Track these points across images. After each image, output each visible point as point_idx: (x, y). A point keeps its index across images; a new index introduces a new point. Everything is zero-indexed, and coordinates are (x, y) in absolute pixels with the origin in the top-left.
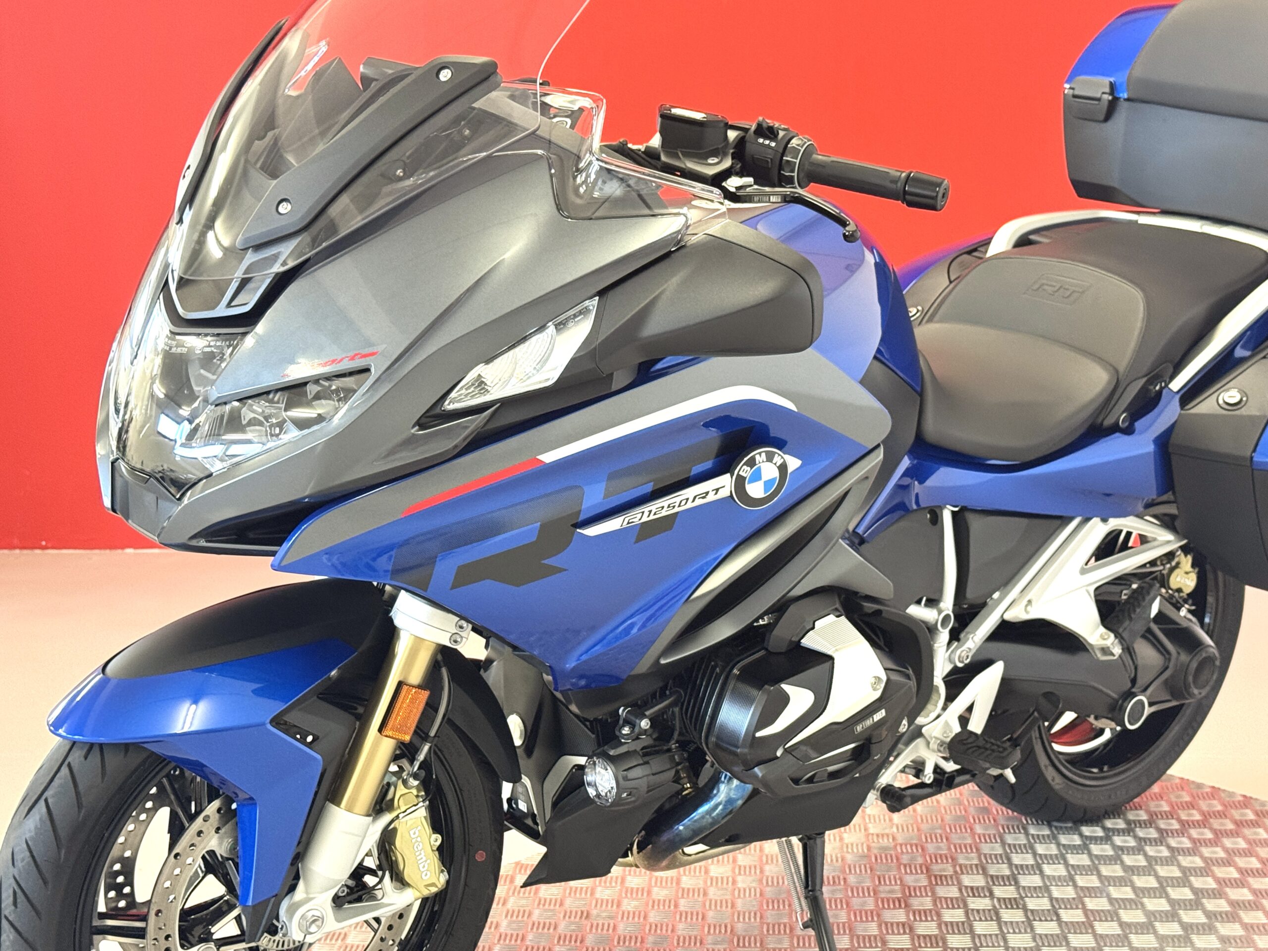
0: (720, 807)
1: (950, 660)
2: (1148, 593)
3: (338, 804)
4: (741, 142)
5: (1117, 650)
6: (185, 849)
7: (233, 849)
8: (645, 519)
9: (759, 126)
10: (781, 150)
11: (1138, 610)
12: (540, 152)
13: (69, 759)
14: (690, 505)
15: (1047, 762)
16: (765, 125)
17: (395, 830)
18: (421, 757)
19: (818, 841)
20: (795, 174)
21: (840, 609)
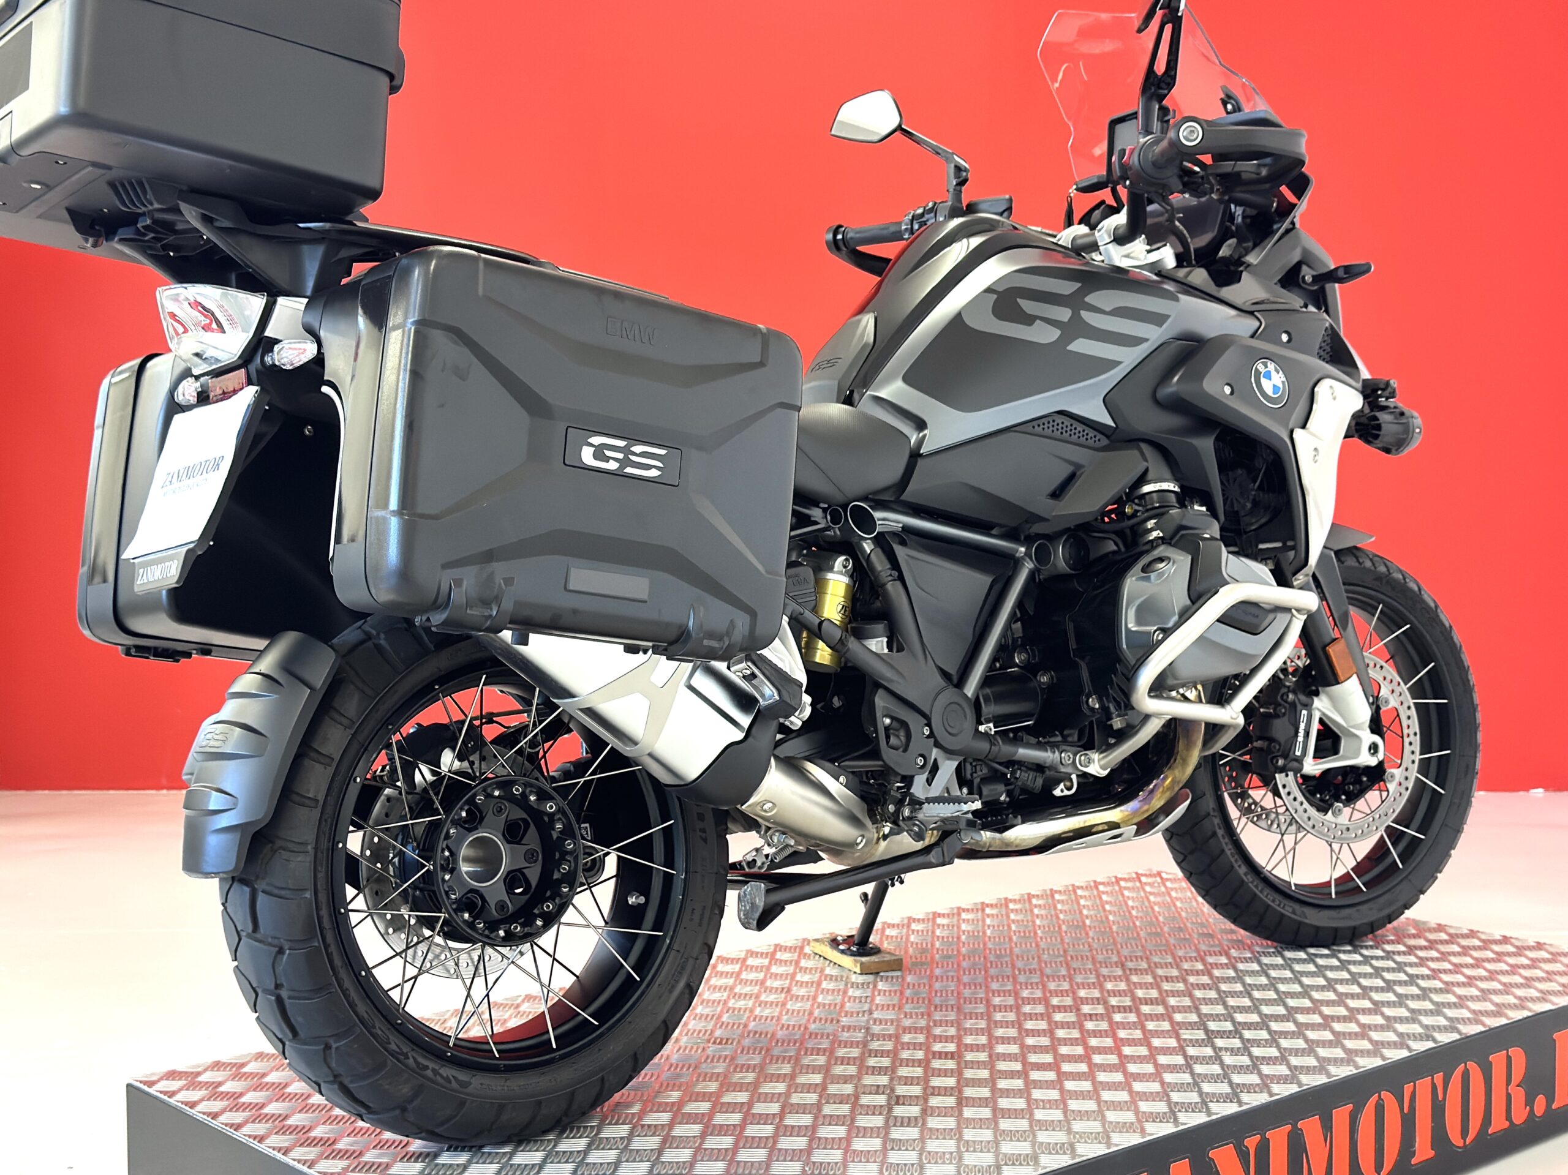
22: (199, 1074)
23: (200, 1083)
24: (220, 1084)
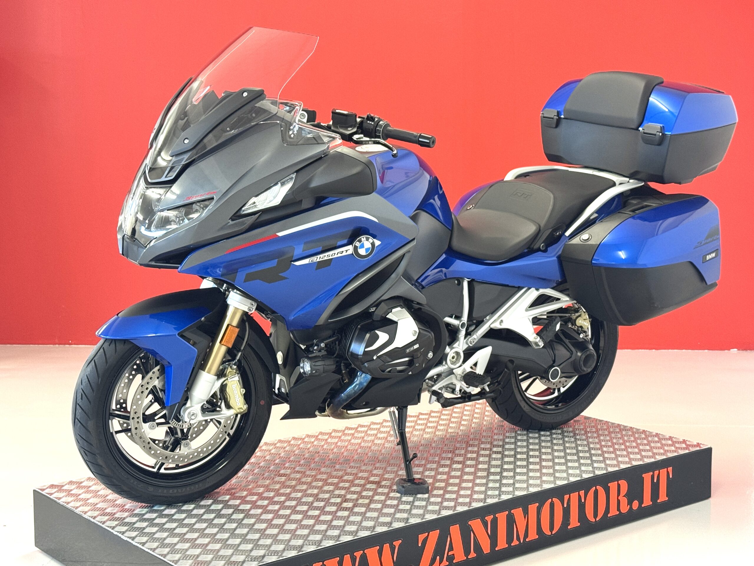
0: (357, 386)
1: (467, 343)
2: (555, 320)
3: (204, 370)
4: (361, 123)
5: (541, 344)
6: (145, 383)
7: (164, 386)
8: (318, 260)
9: (368, 116)
10: (376, 125)
11: (550, 327)
12: (278, 122)
13: (104, 346)
14: (336, 256)
15: (522, 399)
16: (369, 116)
17: (226, 385)
18: (238, 358)
19: (404, 410)
20: (381, 134)
21: (403, 305)
22: (63, 486)
23: (63, 489)
24: (71, 490)
